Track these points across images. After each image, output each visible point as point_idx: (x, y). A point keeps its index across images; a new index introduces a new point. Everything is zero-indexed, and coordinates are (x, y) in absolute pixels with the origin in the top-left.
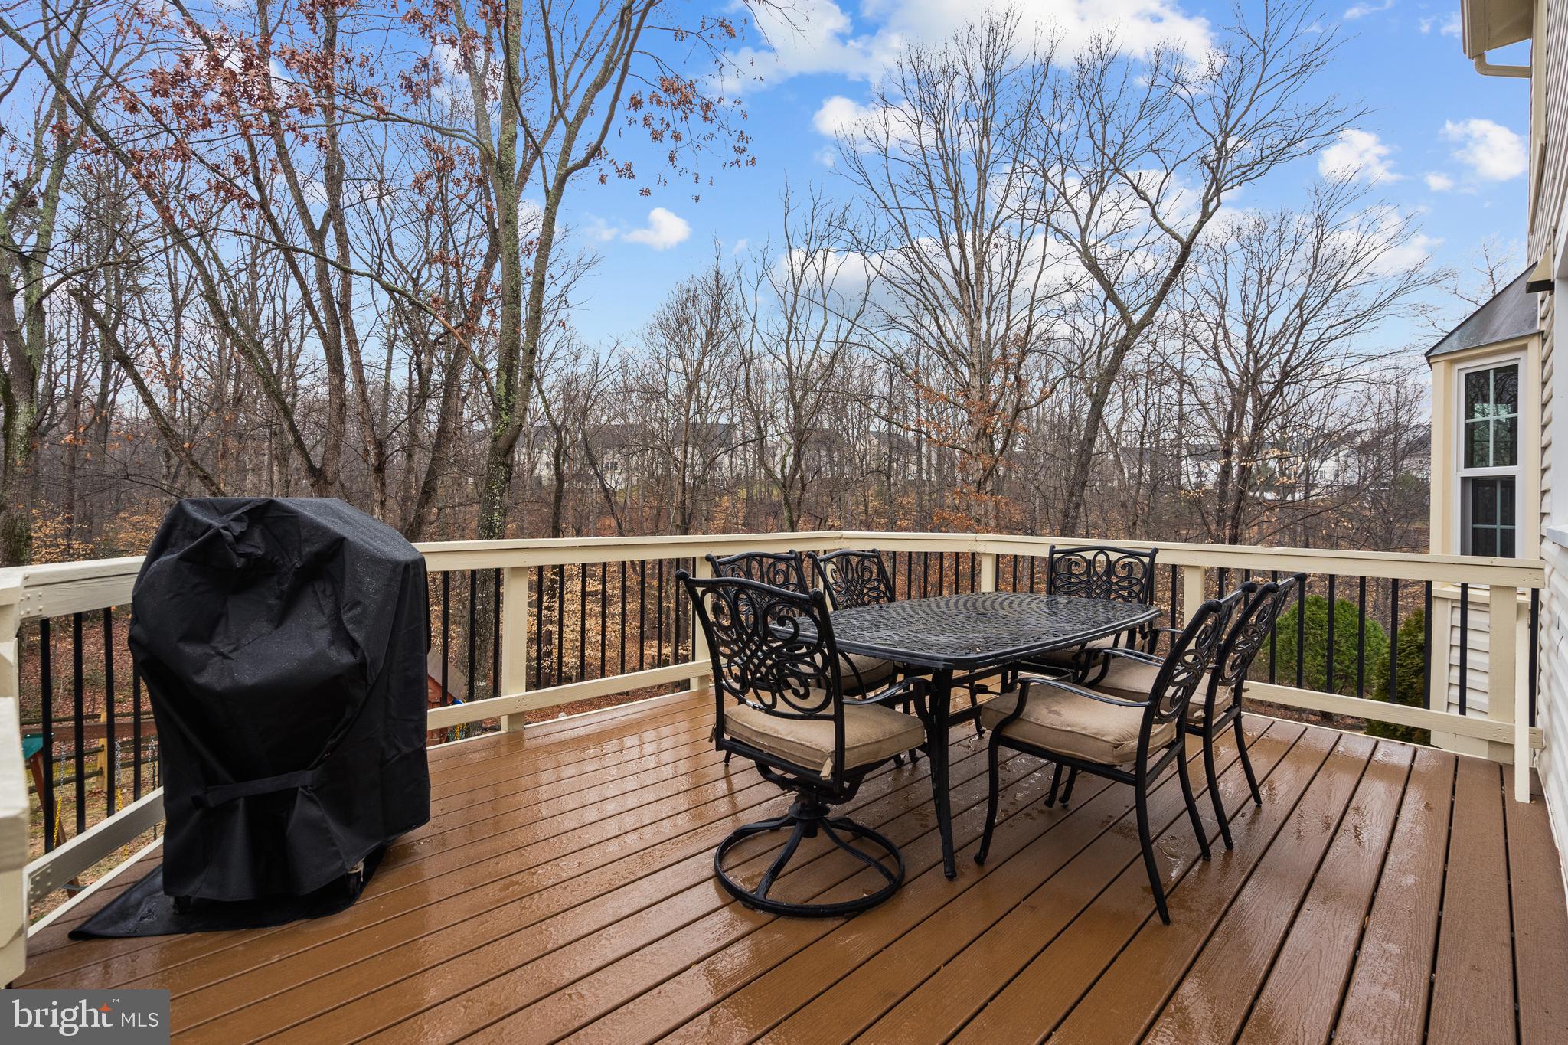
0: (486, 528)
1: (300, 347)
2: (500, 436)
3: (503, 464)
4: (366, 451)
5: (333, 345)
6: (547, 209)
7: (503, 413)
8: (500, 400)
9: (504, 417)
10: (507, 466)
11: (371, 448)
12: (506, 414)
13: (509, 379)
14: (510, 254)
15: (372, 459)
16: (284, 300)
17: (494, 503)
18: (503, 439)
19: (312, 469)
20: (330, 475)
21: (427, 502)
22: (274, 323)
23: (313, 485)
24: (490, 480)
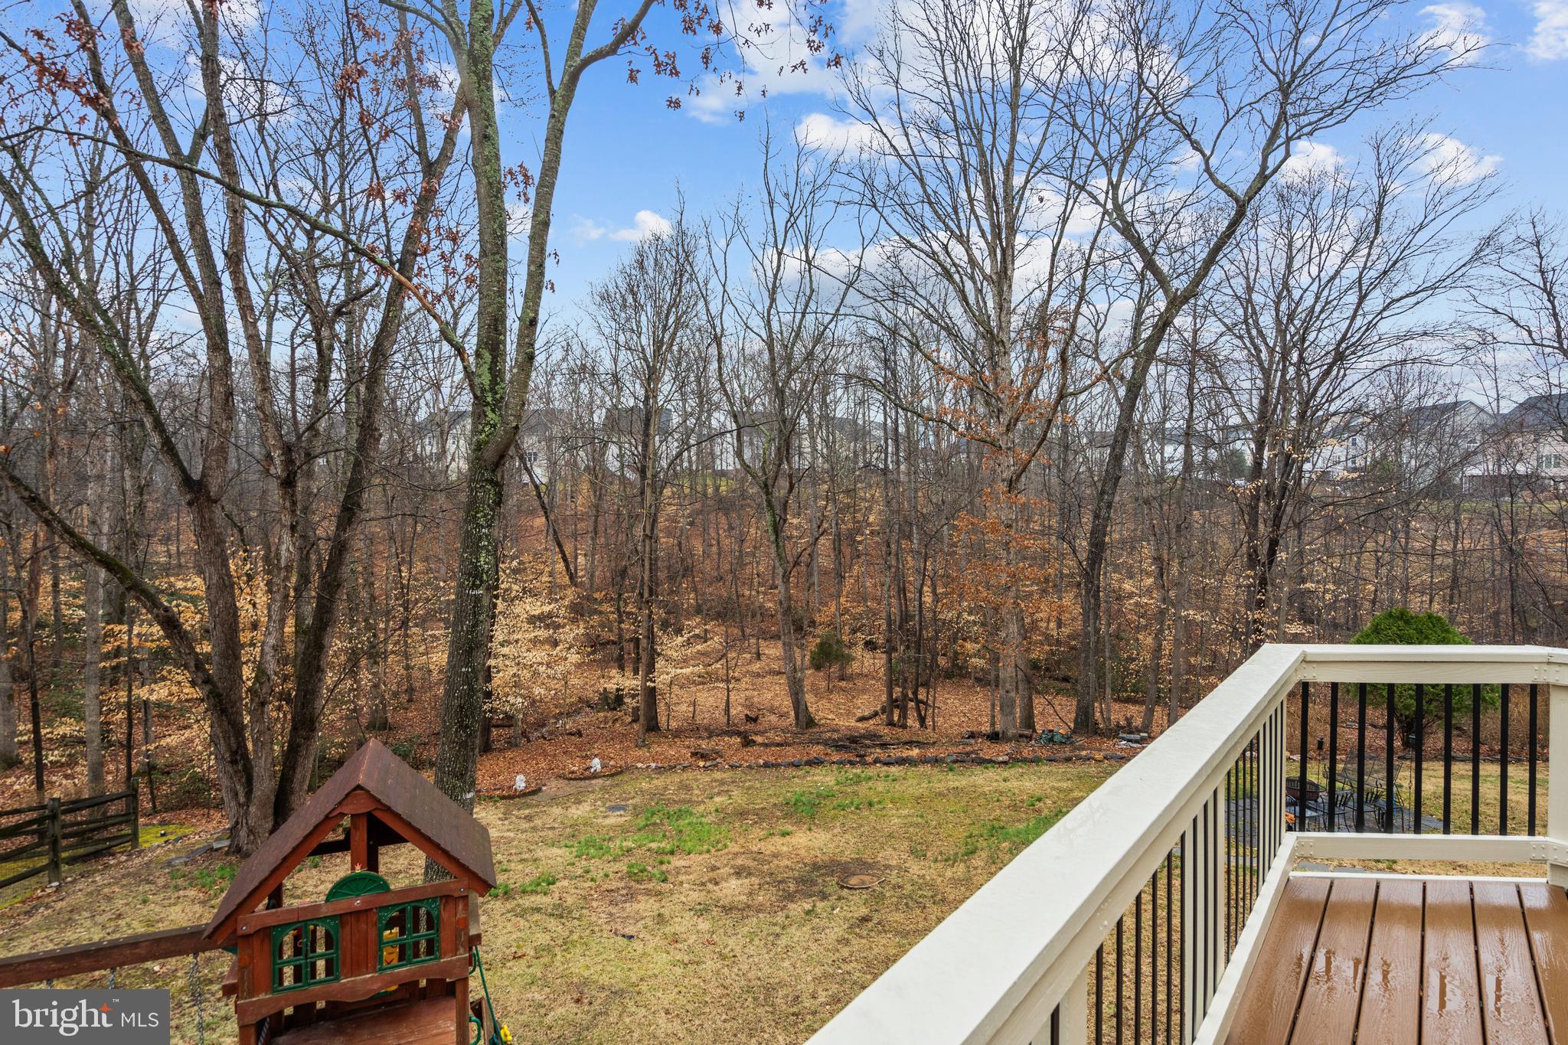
0: (470, 574)
1: (153, 316)
2: (487, 443)
3: (491, 482)
4: (269, 457)
5: (213, 313)
6: (553, 116)
7: (488, 409)
8: (483, 391)
9: (491, 415)
10: (498, 485)
11: (276, 454)
12: (493, 411)
13: (494, 362)
14: (490, 184)
15: (278, 469)
16: (130, 256)
17: (480, 539)
18: (492, 447)
19: (187, 482)
20: (214, 490)
21: (350, 522)
22: (118, 287)
23: (190, 504)
24: (472, 506)
